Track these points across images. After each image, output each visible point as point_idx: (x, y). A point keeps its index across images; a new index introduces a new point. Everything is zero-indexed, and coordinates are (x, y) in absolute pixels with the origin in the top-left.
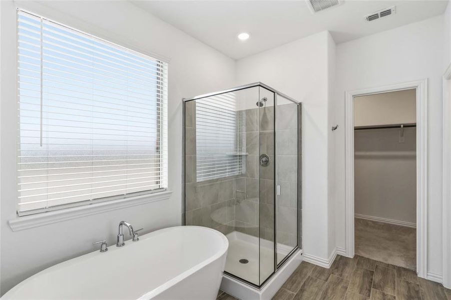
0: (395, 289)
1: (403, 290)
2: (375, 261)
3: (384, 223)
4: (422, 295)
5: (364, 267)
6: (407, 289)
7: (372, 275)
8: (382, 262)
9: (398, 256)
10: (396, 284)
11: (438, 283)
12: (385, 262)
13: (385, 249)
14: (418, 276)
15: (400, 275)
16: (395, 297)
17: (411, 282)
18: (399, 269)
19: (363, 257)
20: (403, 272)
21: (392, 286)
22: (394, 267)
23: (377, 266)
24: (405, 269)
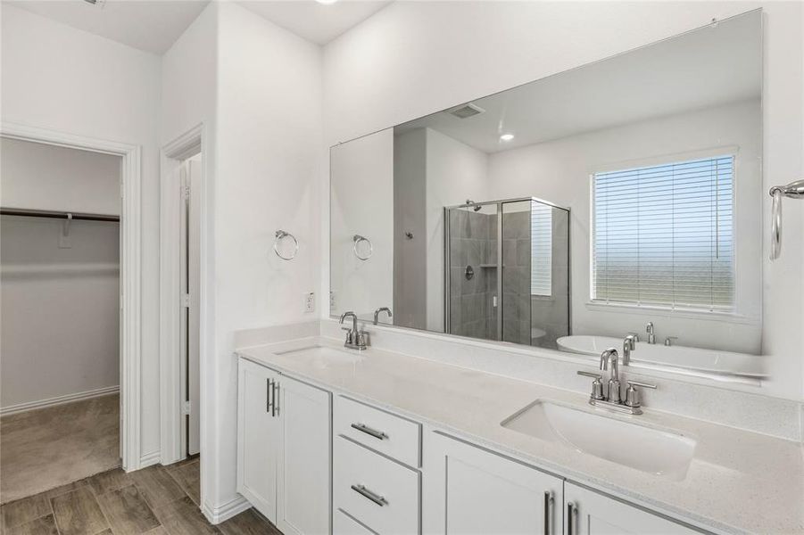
0: (103, 517)
1: (118, 509)
2: (45, 492)
3: (28, 412)
4: (145, 497)
5: (27, 518)
6: (121, 502)
7: (52, 522)
8: (60, 487)
9: (84, 459)
10: (101, 507)
11: (155, 465)
12: (65, 483)
13: (54, 459)
14: (128, 472)
15: (100, 489)
16: (110, 531)
17: (123, 487)
18: (95, 480)
19: (13, 502)
20: (103, 481)
21: (98, 516)
22: (84, 481)
23: (53, 501)
24: (103, 474)
